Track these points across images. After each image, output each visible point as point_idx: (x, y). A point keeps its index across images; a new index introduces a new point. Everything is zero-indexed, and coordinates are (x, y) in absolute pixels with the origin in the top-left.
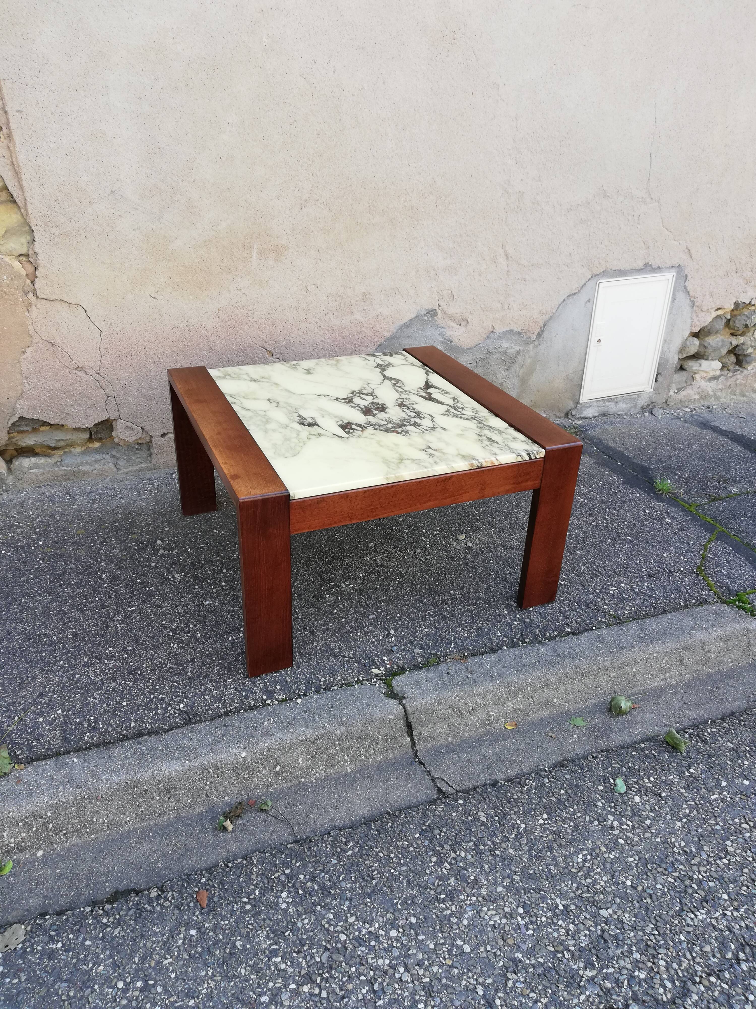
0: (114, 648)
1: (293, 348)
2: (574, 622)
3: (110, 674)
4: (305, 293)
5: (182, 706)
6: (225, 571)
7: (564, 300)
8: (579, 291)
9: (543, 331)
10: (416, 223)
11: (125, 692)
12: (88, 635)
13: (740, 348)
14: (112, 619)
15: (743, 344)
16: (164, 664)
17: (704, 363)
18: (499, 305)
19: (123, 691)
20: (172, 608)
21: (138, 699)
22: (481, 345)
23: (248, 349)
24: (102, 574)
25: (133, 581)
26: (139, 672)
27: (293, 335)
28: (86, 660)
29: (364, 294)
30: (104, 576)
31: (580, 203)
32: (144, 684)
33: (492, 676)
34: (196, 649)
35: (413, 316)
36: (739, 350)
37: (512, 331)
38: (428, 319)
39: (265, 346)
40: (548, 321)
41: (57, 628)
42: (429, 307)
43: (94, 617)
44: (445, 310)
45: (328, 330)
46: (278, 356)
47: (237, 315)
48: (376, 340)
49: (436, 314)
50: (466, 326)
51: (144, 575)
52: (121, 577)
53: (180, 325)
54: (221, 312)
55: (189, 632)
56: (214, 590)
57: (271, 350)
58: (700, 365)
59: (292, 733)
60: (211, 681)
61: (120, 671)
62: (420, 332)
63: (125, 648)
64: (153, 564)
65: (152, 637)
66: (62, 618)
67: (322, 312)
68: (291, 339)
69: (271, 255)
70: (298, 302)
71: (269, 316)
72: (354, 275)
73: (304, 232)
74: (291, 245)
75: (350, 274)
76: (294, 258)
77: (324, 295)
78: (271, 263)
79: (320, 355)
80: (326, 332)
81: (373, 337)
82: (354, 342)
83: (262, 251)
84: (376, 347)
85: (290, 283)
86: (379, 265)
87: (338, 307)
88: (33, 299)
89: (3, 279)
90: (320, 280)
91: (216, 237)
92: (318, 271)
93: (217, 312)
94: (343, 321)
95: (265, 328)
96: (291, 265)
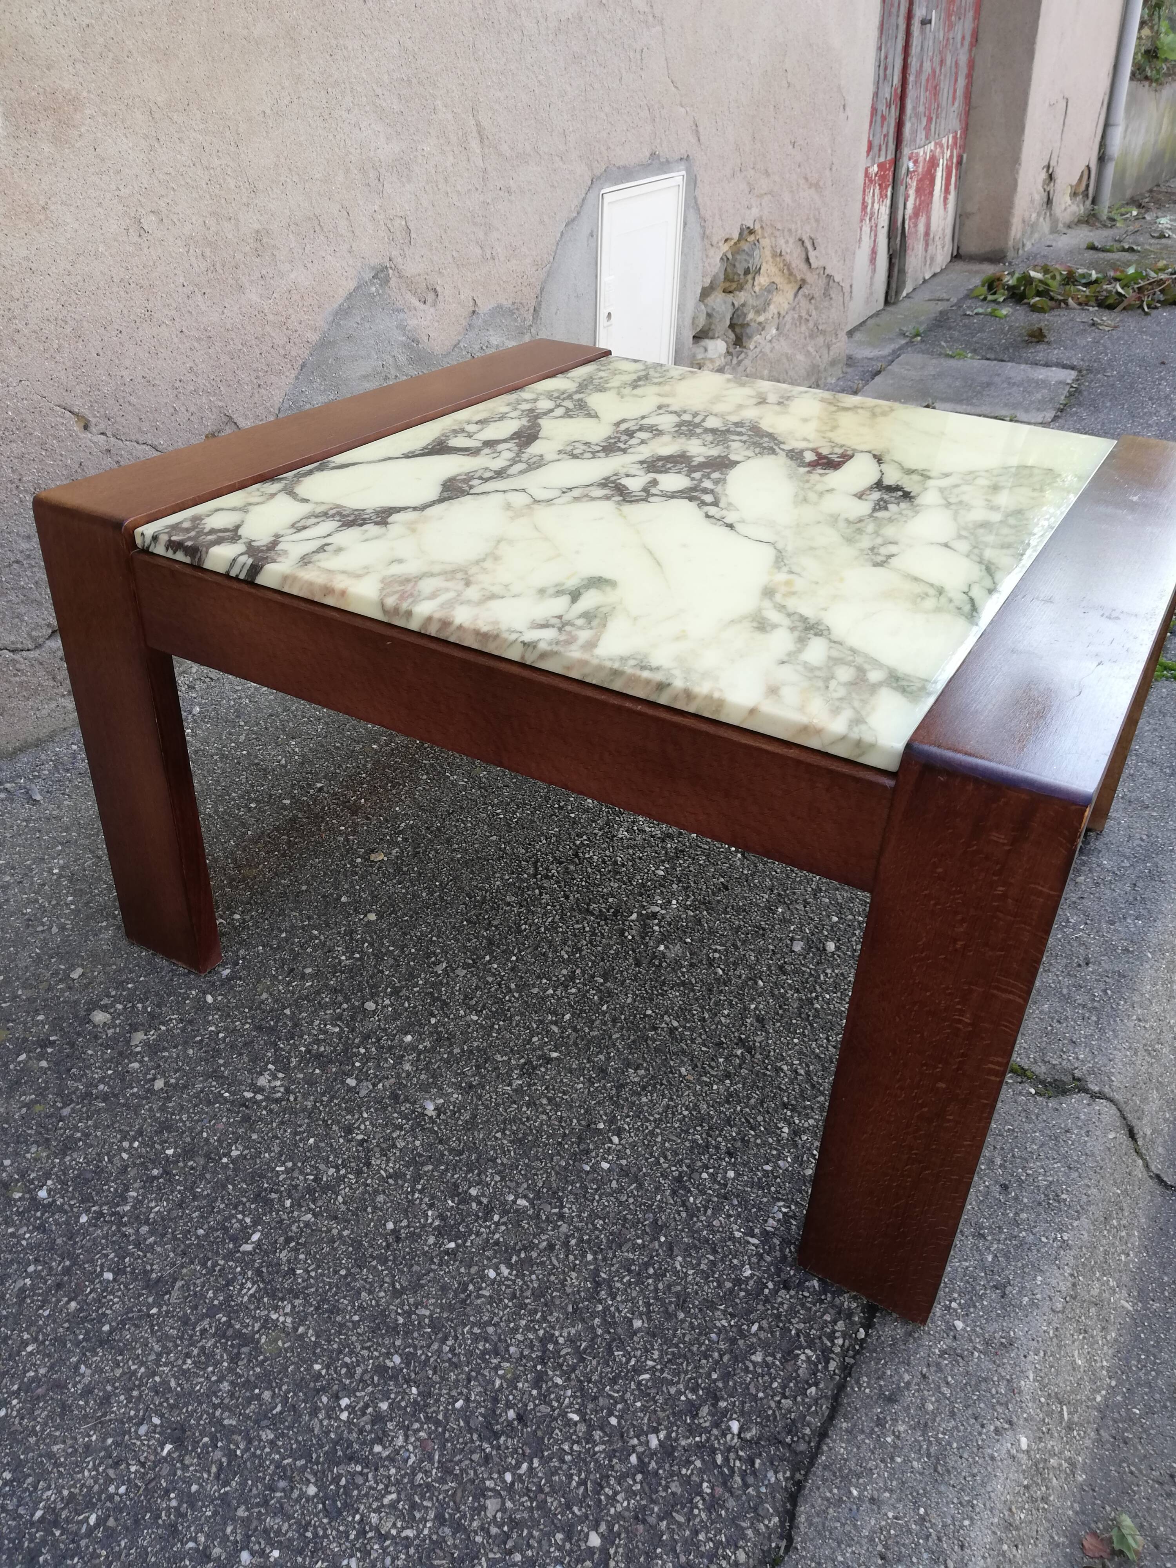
0: (350, 1393)
1: (133, 399)
3: (443, 1481)
4: (135, 239)
5: (735, 1426)
6: (370, 1006)
7: (562, 234)
8: (578, 213)
9: (540, 303)
10: (334, 42)
11: (553, 1503)
12: (227, 1408)
13: (739, 312)
14: (230, 1308)
15: (743, 305)
16: (543, 1341)
17: (710, 344)
18: (478, 251)
19: (542, 1506)
20: (358, 1173)
21: (613, 1499)
22: (462, 345)
23: (29, 418)
24: (30, 1191)
25: (155, 1162)
26: (511, 1414)
27: (128, 363)
28: (312, 1490)
29: (258, 237)
30: (43, 1194)
31: (570, 16)
32: (567, 1438)
34: (566, 1244)
35: (351, 285)
36: (738, 316)
37: (500, 307)
38: (377, 291)
39: (69, 401)
40: (545, 281)
41: (88, 1448)
42: (375, 261)
43: (167, 1337)
44: (400, 267)
45: (199, 340)
46: (102, 427)
48: (294, 353)
49: (387, 280)
50: (434, 305)
51: (166, 1126)
52: (99, 1171)
55: (488, 1212)
56: (407, 1067)
57: (84, 411)
58: (706, 350)
59: (1033, 1304)
60: (711, 1305)
61: (454, 1452)
62: (367, 325)
63: (381, 1370)
64: (159, 1084)
65: (416, 1287)
66: (65, 1408)
67: (180, 289)
68: (124, 373)
69: (42, 124)
70: (124, 265)
71: (65, 312)
72: (232, 184)
73: (111, 55)
74: (85, 94)
75: (224, 179)
76: (99, 135)
77: (179, 242)
78: (47, 150)
79: (193, 409)
80: (196, 344)
81: (288, 347)
82: (254, 366)
83: (19, 111)
84: (296, 372)
85: (100, 210)
86: (278, 156)
87: (211, 275)
90: (165, 199)
92: (157, 172)
94: (225, 311)
95: (58, 349)
96: (96, 156)
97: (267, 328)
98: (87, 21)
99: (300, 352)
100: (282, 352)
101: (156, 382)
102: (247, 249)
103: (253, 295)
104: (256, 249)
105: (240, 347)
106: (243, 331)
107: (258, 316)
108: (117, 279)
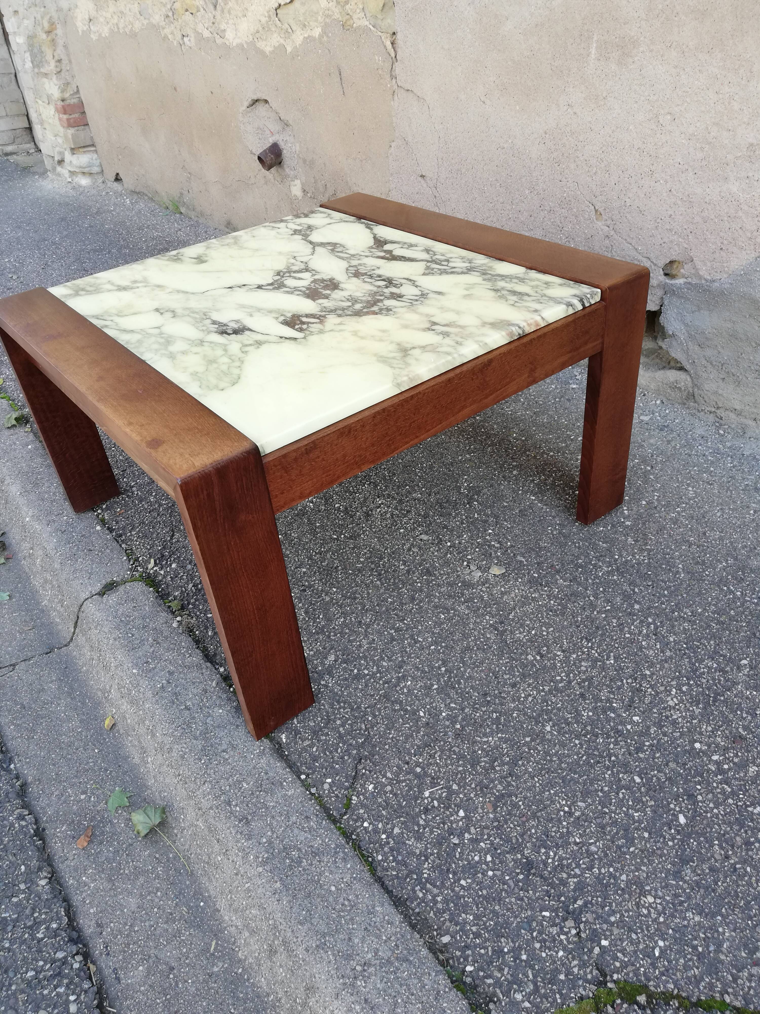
1: (628, 216)
2: (307, 743)
4: (654, 127)
23: (573, 201)
27: (631, 195)
33: (147, 662)
39: (594, 202)
45: (682, 200)
46: (609, 222)
47: (564, 146)
53: (505, 146)
54: (547, 136)
57: (601, 210)
67: (677, 165)
68: (627, 200)
69: (614, 54)
70: (643, 140)
71: (603, 156)
72: (736, 106)
73: (664, 15)
74: (642, 39)
76: (645, 63)
77: (683, 136)
78: (613, 68)
79: (666, 240)
80: (679, 202)
81: (755, 233)
82: (722, 234)
83: (604, 46)
85: (635, 105)
87: (704, 163)
88: (396, 87)
89: (379, 60)
90: (679, 107)
91: (549, 20)
92: (678, 90)
93: (544, 136)
94: (708, 190)
95: (595, 173)
96: (640, 75)
97: (740, 214)
100: (749, 235)
101: (645, 213)
102: (739, 154)
103: (734, 188)
104: (750, 157)
105: (713, 217)
106: (718, 208)
107: (734, 202)
108: (636, 147)
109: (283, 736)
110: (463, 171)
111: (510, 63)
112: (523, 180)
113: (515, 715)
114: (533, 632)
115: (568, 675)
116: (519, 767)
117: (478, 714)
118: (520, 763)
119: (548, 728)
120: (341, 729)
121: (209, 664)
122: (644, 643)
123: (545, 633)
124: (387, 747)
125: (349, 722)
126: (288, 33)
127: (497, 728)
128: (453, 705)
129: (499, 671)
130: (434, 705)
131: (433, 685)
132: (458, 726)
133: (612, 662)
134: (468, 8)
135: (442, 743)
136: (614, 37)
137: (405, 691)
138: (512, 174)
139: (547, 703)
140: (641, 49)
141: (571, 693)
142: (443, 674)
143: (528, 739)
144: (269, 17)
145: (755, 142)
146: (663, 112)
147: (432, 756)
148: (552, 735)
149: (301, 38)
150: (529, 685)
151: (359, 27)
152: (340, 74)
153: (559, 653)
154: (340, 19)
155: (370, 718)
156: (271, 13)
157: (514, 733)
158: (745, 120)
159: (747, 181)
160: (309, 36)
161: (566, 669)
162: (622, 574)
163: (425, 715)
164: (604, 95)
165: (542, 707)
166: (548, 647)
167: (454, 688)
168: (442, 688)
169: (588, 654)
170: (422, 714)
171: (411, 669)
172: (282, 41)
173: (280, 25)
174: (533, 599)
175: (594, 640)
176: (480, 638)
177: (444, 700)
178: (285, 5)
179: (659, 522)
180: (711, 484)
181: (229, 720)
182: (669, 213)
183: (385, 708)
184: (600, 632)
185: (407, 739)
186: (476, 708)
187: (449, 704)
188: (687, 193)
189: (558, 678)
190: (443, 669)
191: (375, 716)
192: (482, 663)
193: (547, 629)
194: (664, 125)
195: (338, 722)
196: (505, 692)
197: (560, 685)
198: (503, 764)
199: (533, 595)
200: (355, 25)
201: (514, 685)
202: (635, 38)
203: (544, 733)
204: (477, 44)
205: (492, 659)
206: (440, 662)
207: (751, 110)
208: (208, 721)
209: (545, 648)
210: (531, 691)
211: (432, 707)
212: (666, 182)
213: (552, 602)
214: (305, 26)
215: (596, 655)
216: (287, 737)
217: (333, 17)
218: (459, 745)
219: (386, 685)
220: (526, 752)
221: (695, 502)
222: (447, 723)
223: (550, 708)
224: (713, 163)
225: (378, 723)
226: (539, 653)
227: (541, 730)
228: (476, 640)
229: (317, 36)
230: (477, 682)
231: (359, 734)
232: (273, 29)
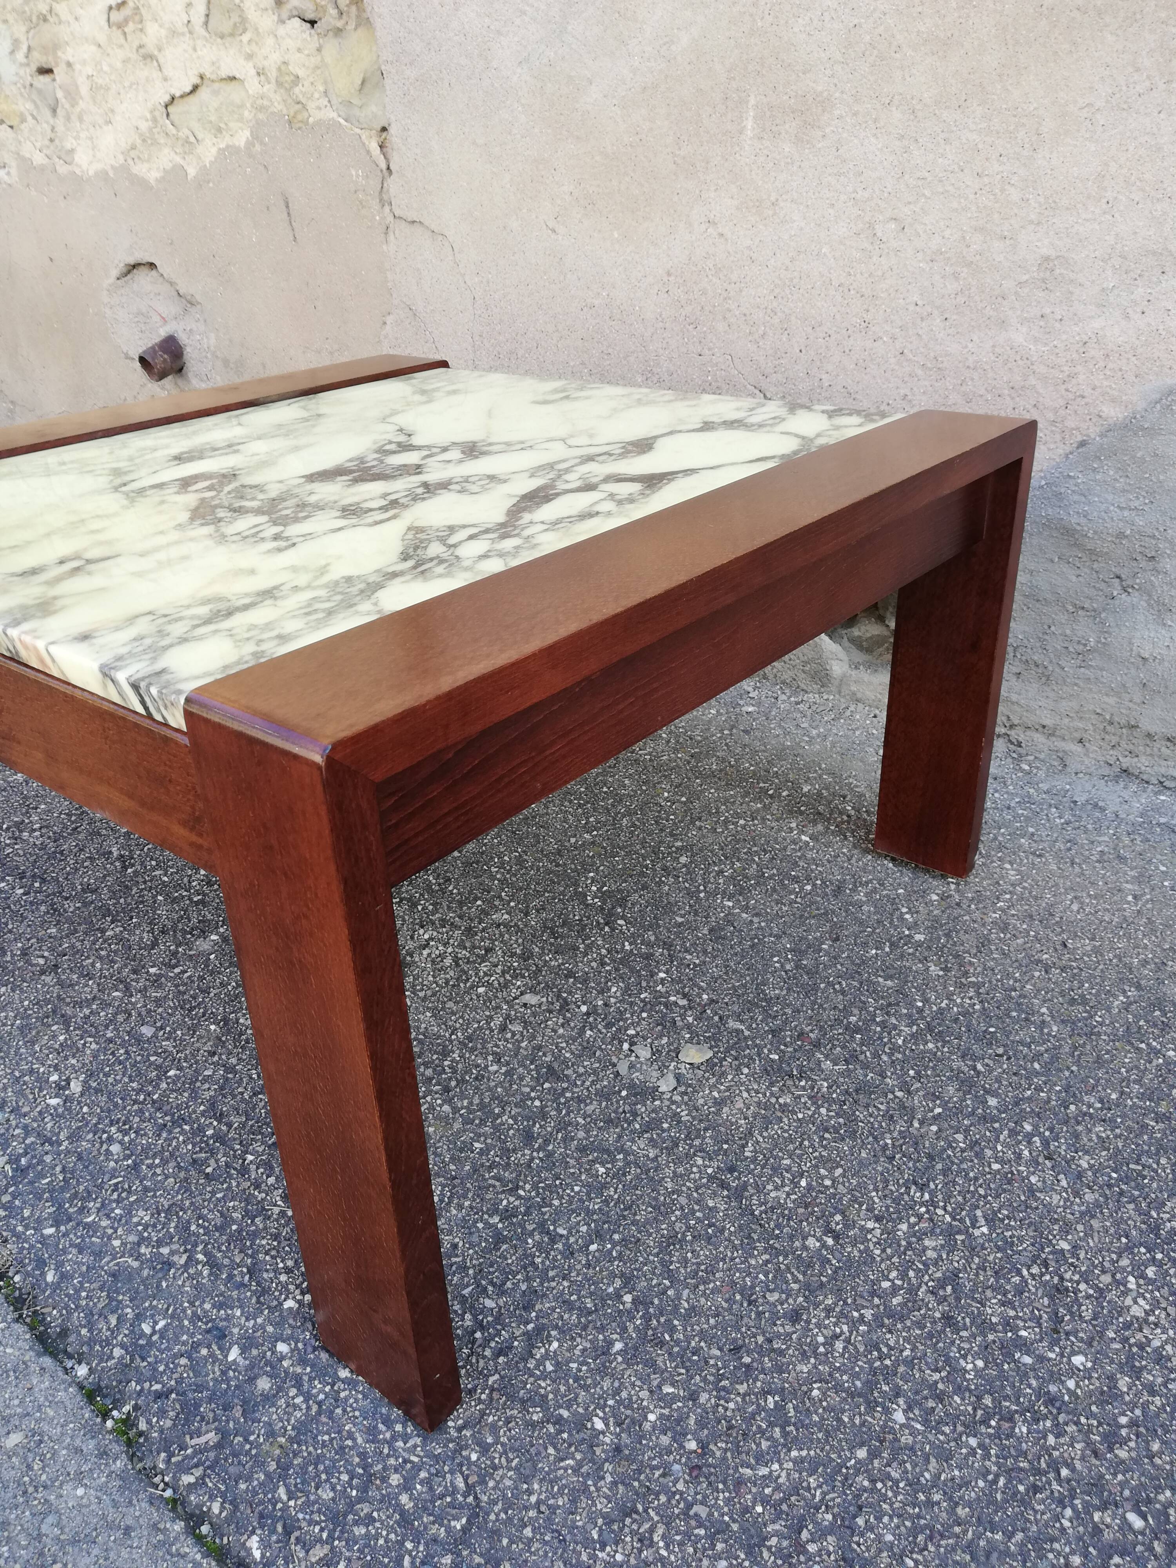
4: (866, 244)
23: (725, 387)
27: (830, 368)
47: (704, 292)
48: (1070, 423)
53: (596, 302)
54: (672, 278)
67: (912, 308)
68: (824, 376)
69: (787, 126)
70: (847, 269)
71: (775, 304)
72: (1015, 195)
73: (875, 52)
74: (837, 95)
75: (1003, 190)
76: (845, 135)
77: (920, 256)
78: (787, 149)
80: (920, 372)
81: (1062, 412)
83: (768, 114)
84: (1068, 449)
85: (831, 211)
86: (1107, 165)
87: (961, 299)
88: (390, 218)
89: (358, 176)
90: (912, 206)
91: (666, 76)
92: (907, 176)
93: (665, 279)
94: (970, 345)
95: (763, 336)
96: (837, 157)
97: (1032, 381)
98: (856, 21)
99: (1084, 426)
100: (1050, 416)
101: (858, 396)
102: (1025, 278)
103: (1019, 336)
104: (1044, 281)
105: (982, 391)
106: (991, 374)
107: (1020, 362)
108: (835, 283)
109: (254, 1543)
110: (520, 353)
111: (598, 158)
112: (632, 359)
113: (815, 1393)
114: (803, 1183)
115: (904, 1276)
116: (862, 1535)
117: (731, 1405)
118: (860, 1521)
119: (899, 1417)
120: (404, 1498)
121: (47, 1361)
122: (1033, 1179)
123: (828, 1182)
124: (528, 1532)
125: (423, 1474)
126: (189, 145)
127: (785, 1434)
128: (668, 1389)
129: (753, 1287)
130: (624, 1394)
131: (610, 1343)
132: (692, 1445)
133: (985, 1230)
134: (519, 70)
135: (663, 1498)
136: (786, 97)
137: (550, 1367)
138: (610, 351)
139: (879, 1350)
140: (837, 113)
141: (924, 1317)
142: (629, 1312)
143: (862, 1453)
144: (155, 120)
145: (1053, 253)
146: (881, 218)
147: (646, 1541)
148: (914, 1433)
149: (214, 150)
150: (828, 1311)
151: (319, 123)
152: (287, 207)
153: (870, 1225)
154: (285, 111)
155: (474, 1457)
156: (157, 114)
157: (827, 1441)
158: (1033, 217)
159: (1042, 323)
160: (228, 147)
161: (895, 1260)
162: (940, 1037)
163: (607, 1425)
164: (773, 199)
165: (870, 1363)
166: (843, 1213)
167: (662, 1343)
168: (636, 1349)
169: (931, 1220)
170: (599, 1425)
171: (553, 1309)
172: (178, 160)
173: (174, 131)
174: (784, 1108)
175: (932, 1186)
176: (693, 1211)
177: (645, 1379)
178: (182, 97)
179: (974, 930)
180: (1040, 856)
181: (104, 1517)
182: (902, 392)
183: (508, 1421)
184: (939, 1166)
185: (574, 1501)
186: (724, 1388)
187: (659, 1387)
188: (932, 354)
189: (886, 1284)
190: (628, 1298)
191: (485, 1449)
192: (711, 1271)
193: (831, 1170)
194: (884, 239)
195: (395, 1479)
196: (778, 1336)
197: (895, 1301)
198: (821, 1534)
199: (781, 1101)
200: (311, 120)
201: (795, 1317)
202: (825, 94)
203: (892, 1431)
204: (536, 130)
205: (732, 1259)
206: (618, 1283)
207: (1041, 199)
208: (44, 1529)
209: (838, 1218)
210: (836, 1324)
211: (620, 1402)
212: (894, 338)
213: (823, 1111)
214: (220, 130)
215: (948, 1218)
216: (265, 1545)
217: (270, 110)
218: (705, 1497)
219: (501, 1360)
220: (865, 1490)
221: (1024, 888)
222: (665, 1440)
223: (888, 1362)
224: (977, 298)
225: (495, 1468)
226: (829, 1231)
227: (885, 1426)
228: (684, 1217)
229: (242, 144)
230: (712, 1321)
231: (451, 1505)
232: (162, 141)
